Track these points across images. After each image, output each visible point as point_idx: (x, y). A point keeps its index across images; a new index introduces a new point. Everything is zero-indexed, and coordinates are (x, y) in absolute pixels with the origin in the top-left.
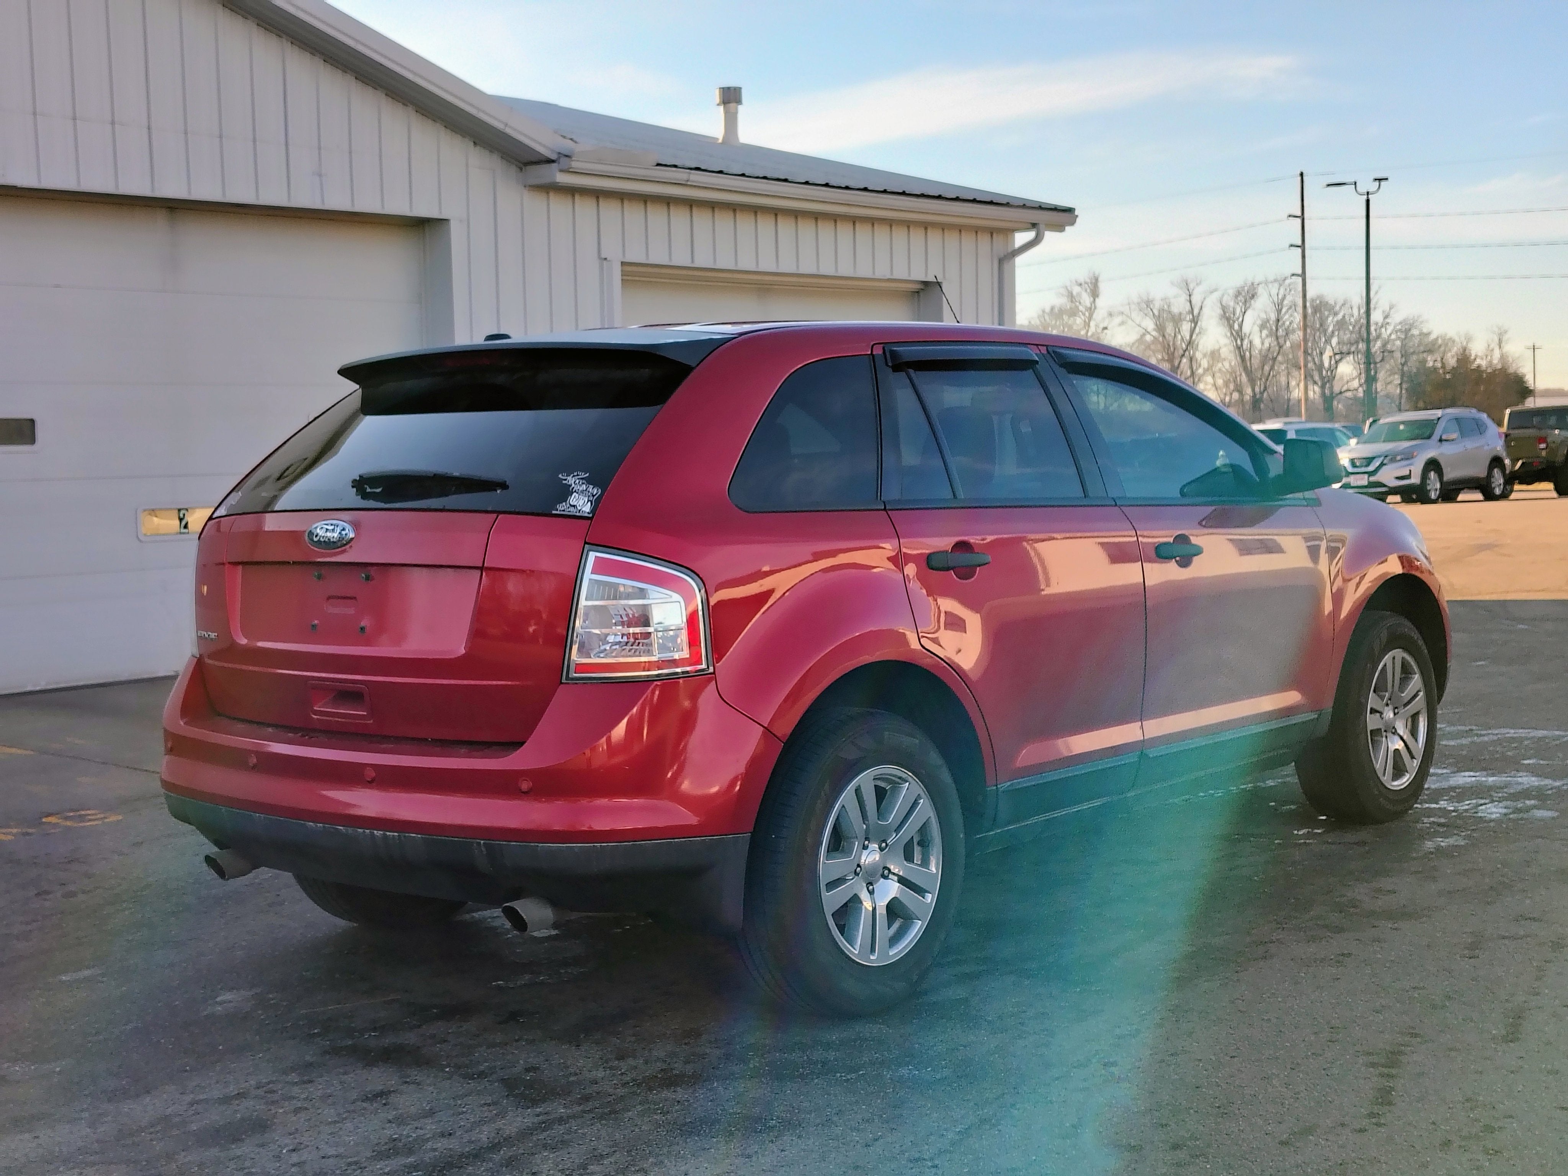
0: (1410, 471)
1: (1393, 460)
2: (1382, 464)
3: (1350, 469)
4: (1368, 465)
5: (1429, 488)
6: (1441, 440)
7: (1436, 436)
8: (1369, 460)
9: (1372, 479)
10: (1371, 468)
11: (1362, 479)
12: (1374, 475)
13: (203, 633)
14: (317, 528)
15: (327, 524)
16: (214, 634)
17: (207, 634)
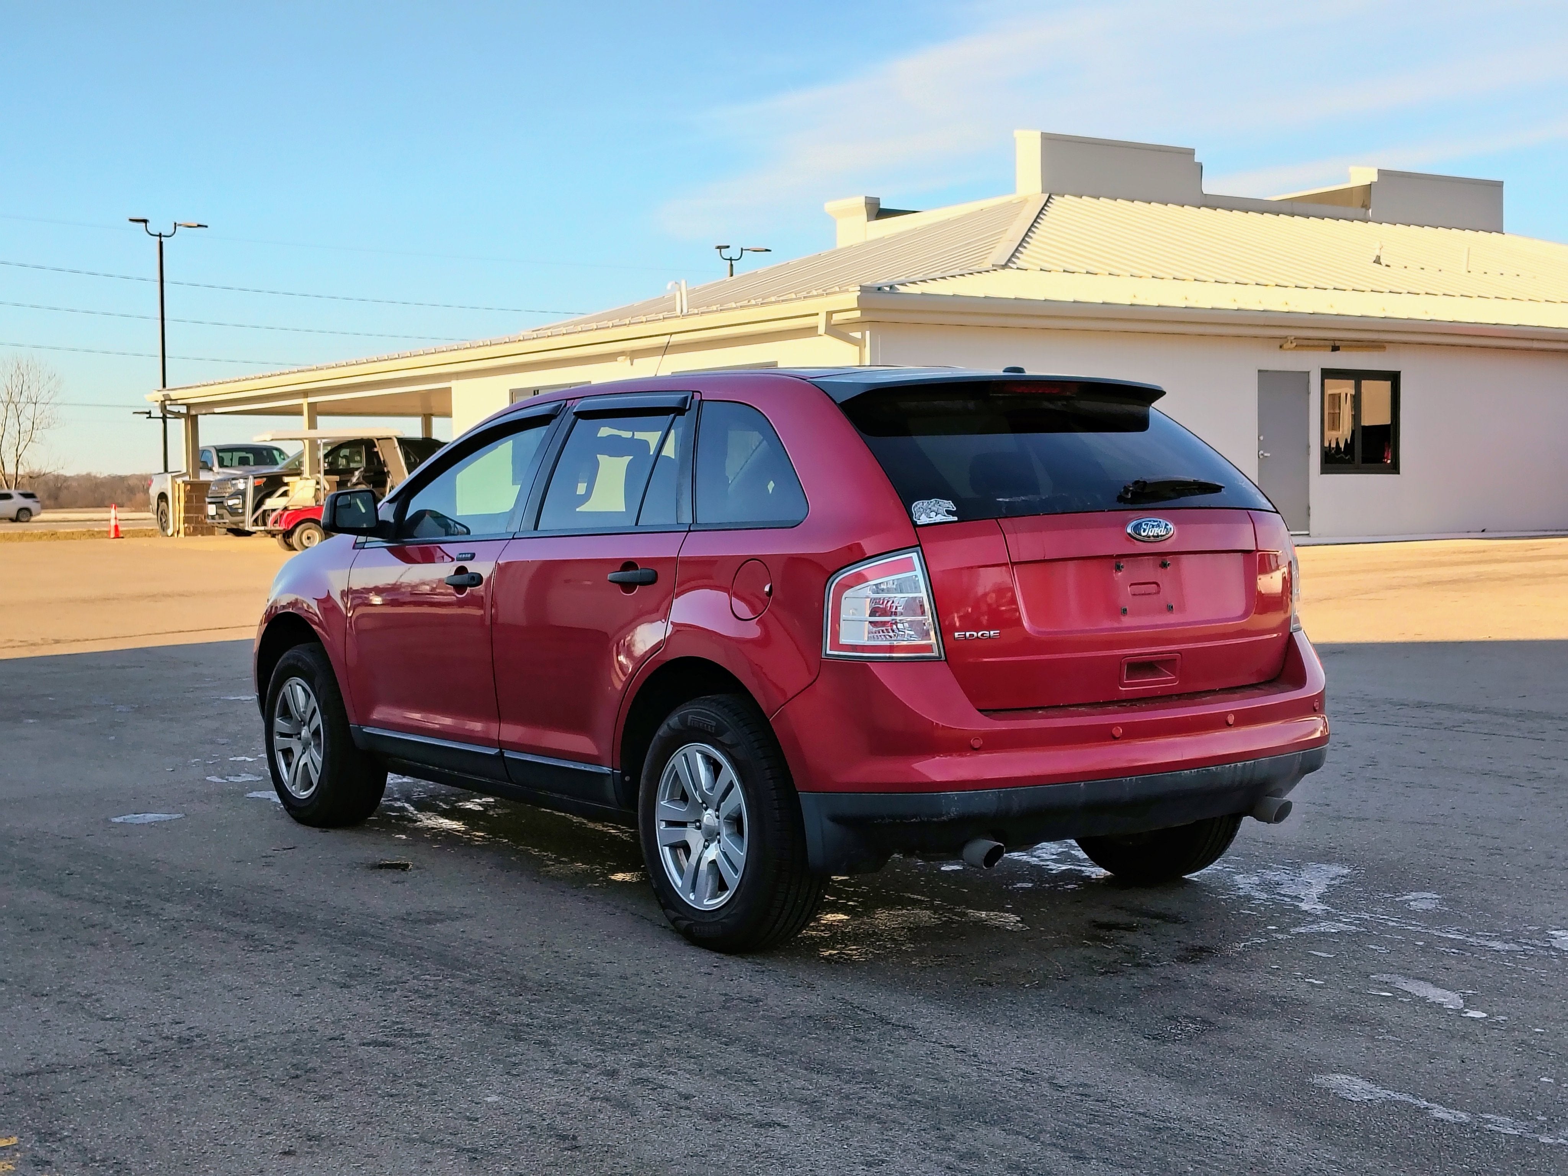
13: (968, 634)
14: (1141, 524)
15: (1150, 521)
16: (992, 633)
17: (980, 634)
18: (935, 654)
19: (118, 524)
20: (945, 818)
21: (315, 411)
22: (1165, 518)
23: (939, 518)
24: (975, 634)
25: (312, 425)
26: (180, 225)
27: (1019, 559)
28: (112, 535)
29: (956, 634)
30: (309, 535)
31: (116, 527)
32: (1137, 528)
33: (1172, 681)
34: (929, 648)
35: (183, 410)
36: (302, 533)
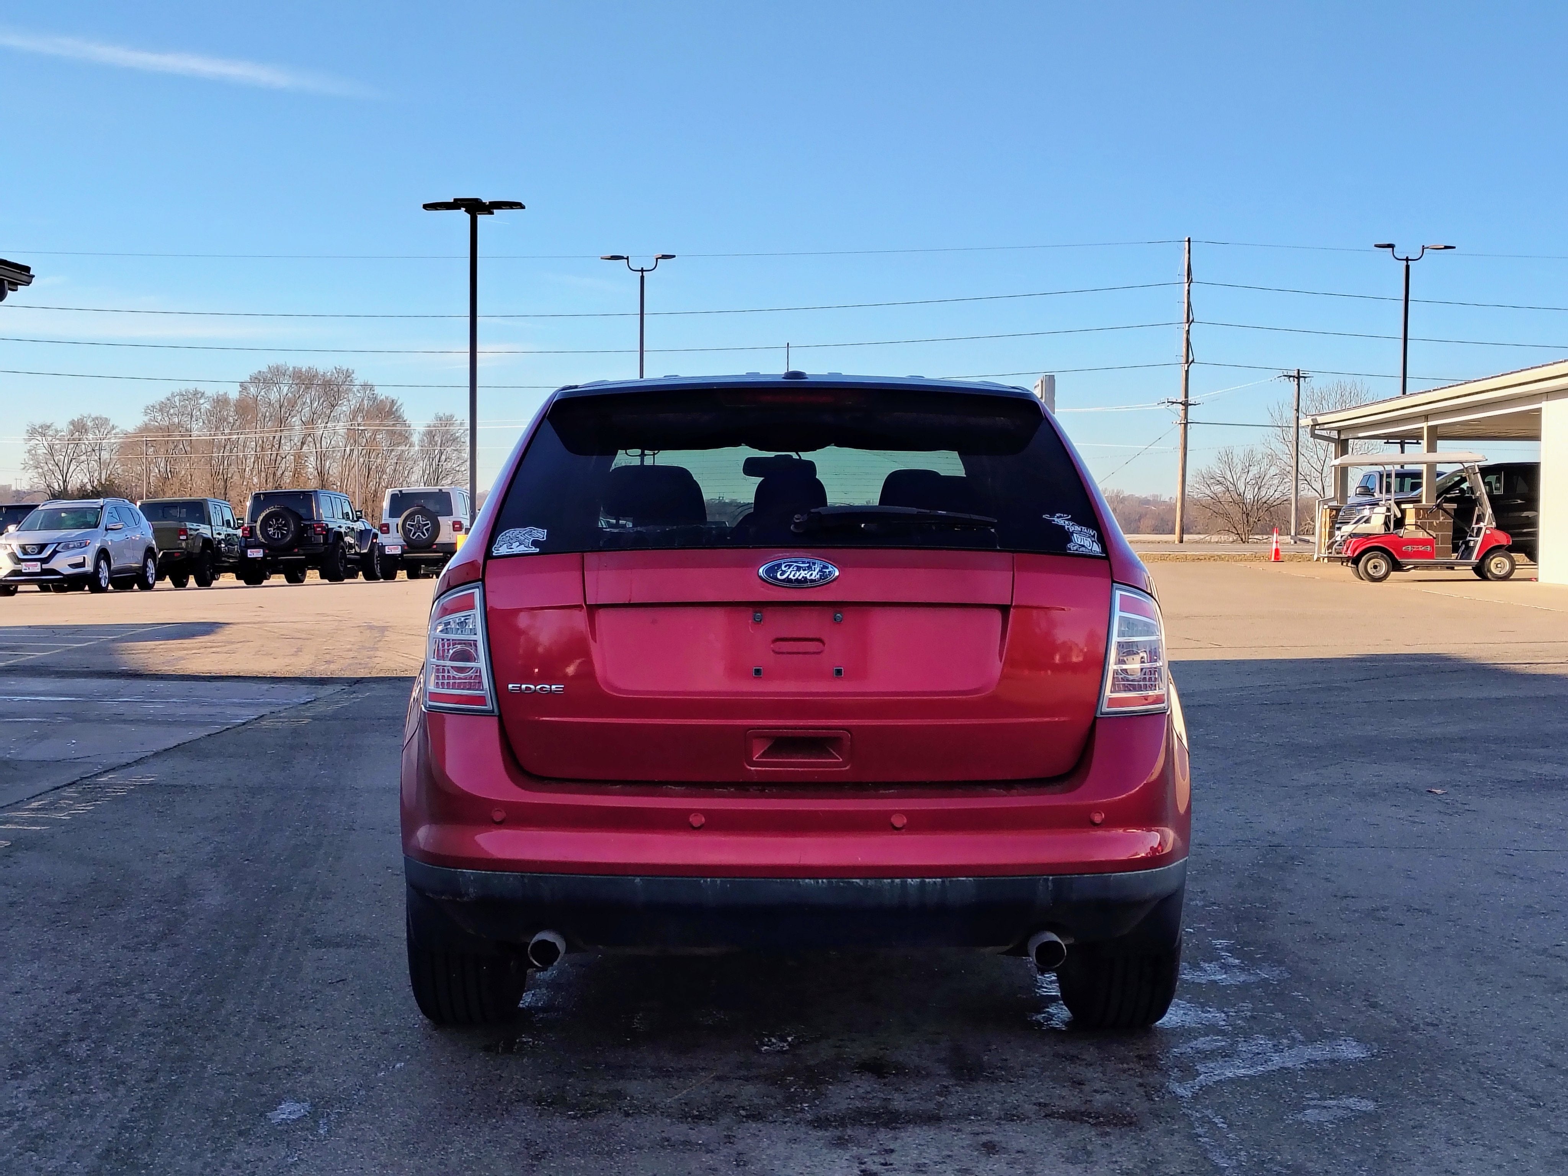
0: (84, 558)
1: (67, 548)
2: (55, 552)
3: (21, 556)
4: (40, 552)
5: (100, 576)
6: (107, 530)
7: (102, 526)
8: (42, 547)
9: (45, 566)
10: (46, 554)
11: (36, 566)
12: (47, 563)
13: (524, 686)
14: (779, 565)
15: (795, 562)
16: (553, 687)
17: (539, 687)
18: (489, 707)
19: (1279, 547)
20: (465, 899)
21: (1436, 435)
22: (821, 557)
23: (522, 549)
24: (532, 687)
25: (1432, 448)
26: (1428, 248)
27: (596, 601)
28: (1273, 559)
29: (510, 686)
30: (1376, 564)
31: (1277, 551)
32: (771, 571)
33: (837, 765)
34: (481, 700)
35: (1334, 434)
36: (1368, 560)
